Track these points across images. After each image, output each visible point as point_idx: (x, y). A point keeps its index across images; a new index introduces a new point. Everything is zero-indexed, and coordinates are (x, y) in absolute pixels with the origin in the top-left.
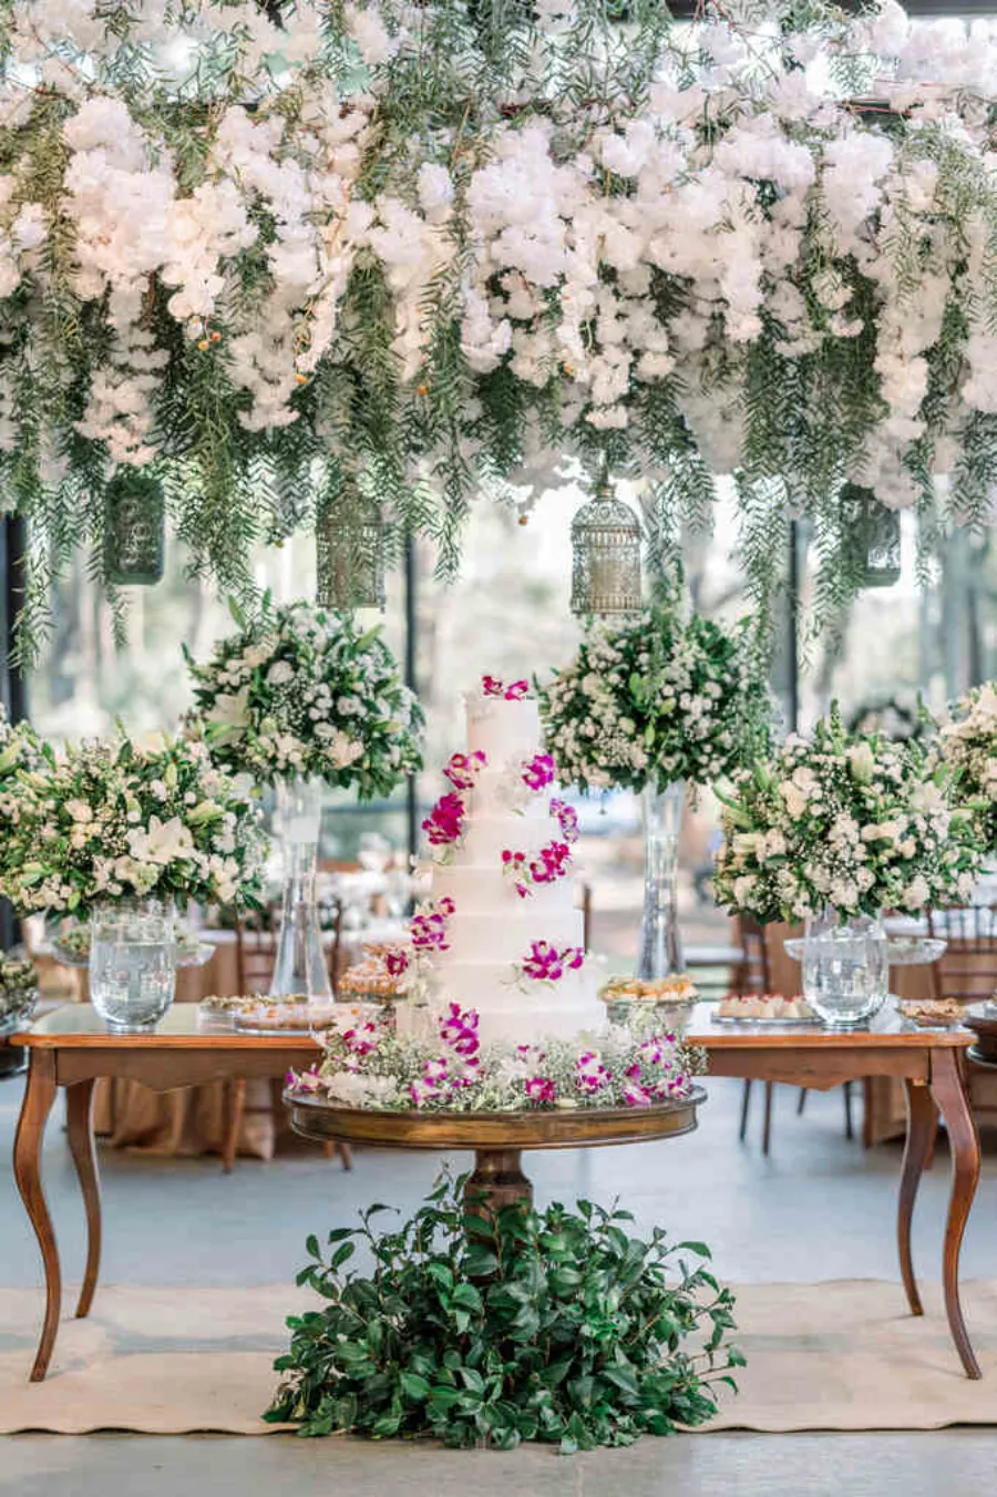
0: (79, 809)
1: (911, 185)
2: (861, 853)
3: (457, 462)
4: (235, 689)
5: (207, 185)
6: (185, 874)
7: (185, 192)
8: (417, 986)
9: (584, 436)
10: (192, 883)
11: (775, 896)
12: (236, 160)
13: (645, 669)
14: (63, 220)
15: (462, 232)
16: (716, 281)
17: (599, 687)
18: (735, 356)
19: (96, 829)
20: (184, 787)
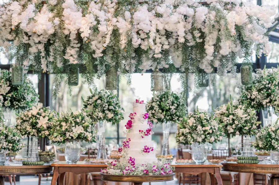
0: (63, 124)
1: (211, 15)
2: (202, 132)
3: (131, 64)
4: (91, 104)
5: (88, 14)
6: (82, 135)
7: (84, 16)
8: (124, 154)
9: (153, 60)
10: (84, 137)
11: (187, 140)
12: (93, 10)
13: (163, 101)
14: (62, 21)
15: (132, 23)
16: (177, 32)
17: (156, 104)
18: (180, 45)
19: (67, 127)
20: (82, 120)
